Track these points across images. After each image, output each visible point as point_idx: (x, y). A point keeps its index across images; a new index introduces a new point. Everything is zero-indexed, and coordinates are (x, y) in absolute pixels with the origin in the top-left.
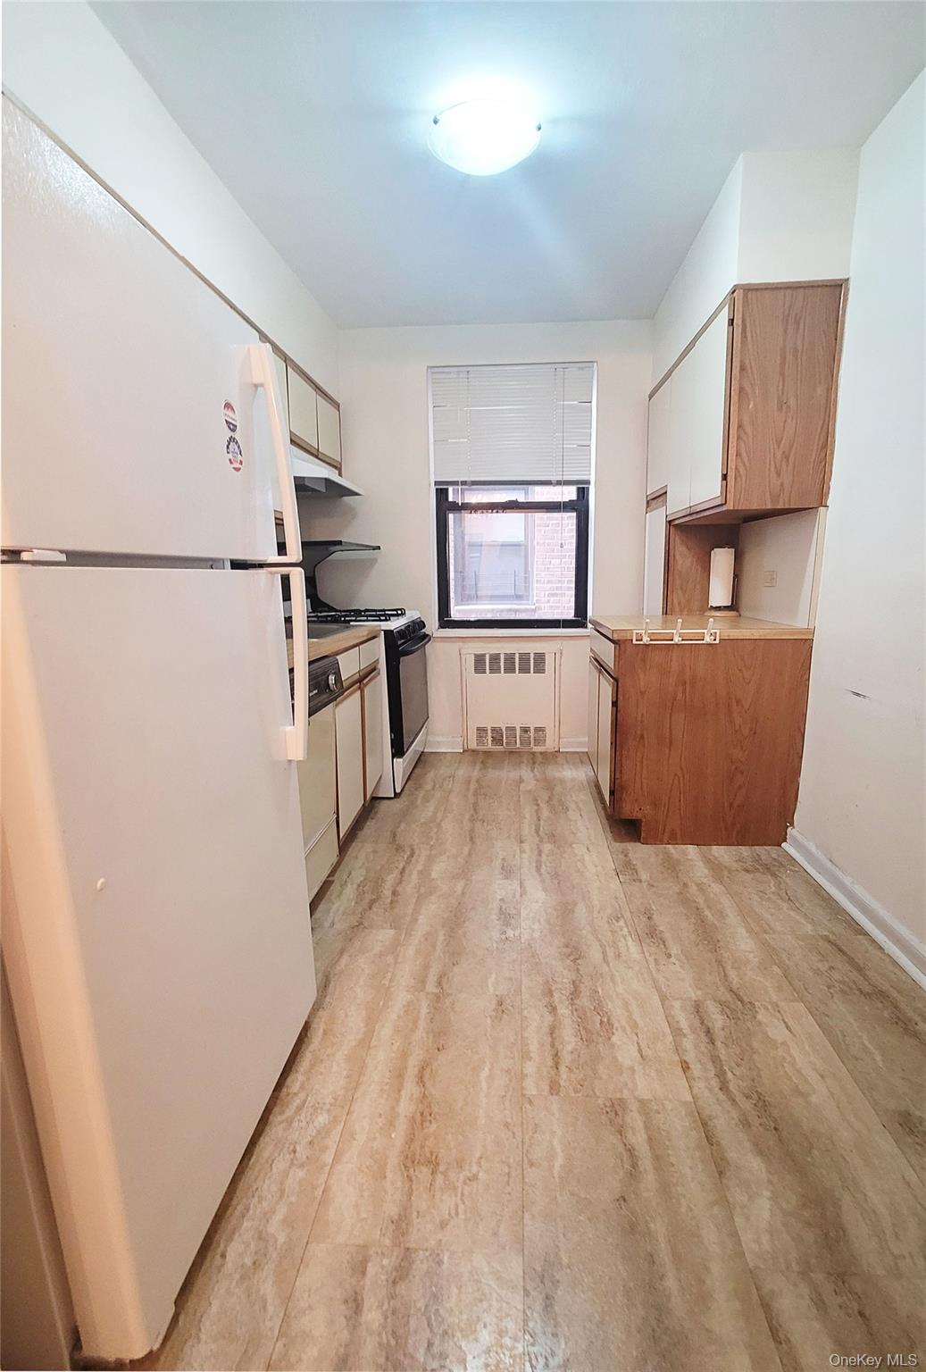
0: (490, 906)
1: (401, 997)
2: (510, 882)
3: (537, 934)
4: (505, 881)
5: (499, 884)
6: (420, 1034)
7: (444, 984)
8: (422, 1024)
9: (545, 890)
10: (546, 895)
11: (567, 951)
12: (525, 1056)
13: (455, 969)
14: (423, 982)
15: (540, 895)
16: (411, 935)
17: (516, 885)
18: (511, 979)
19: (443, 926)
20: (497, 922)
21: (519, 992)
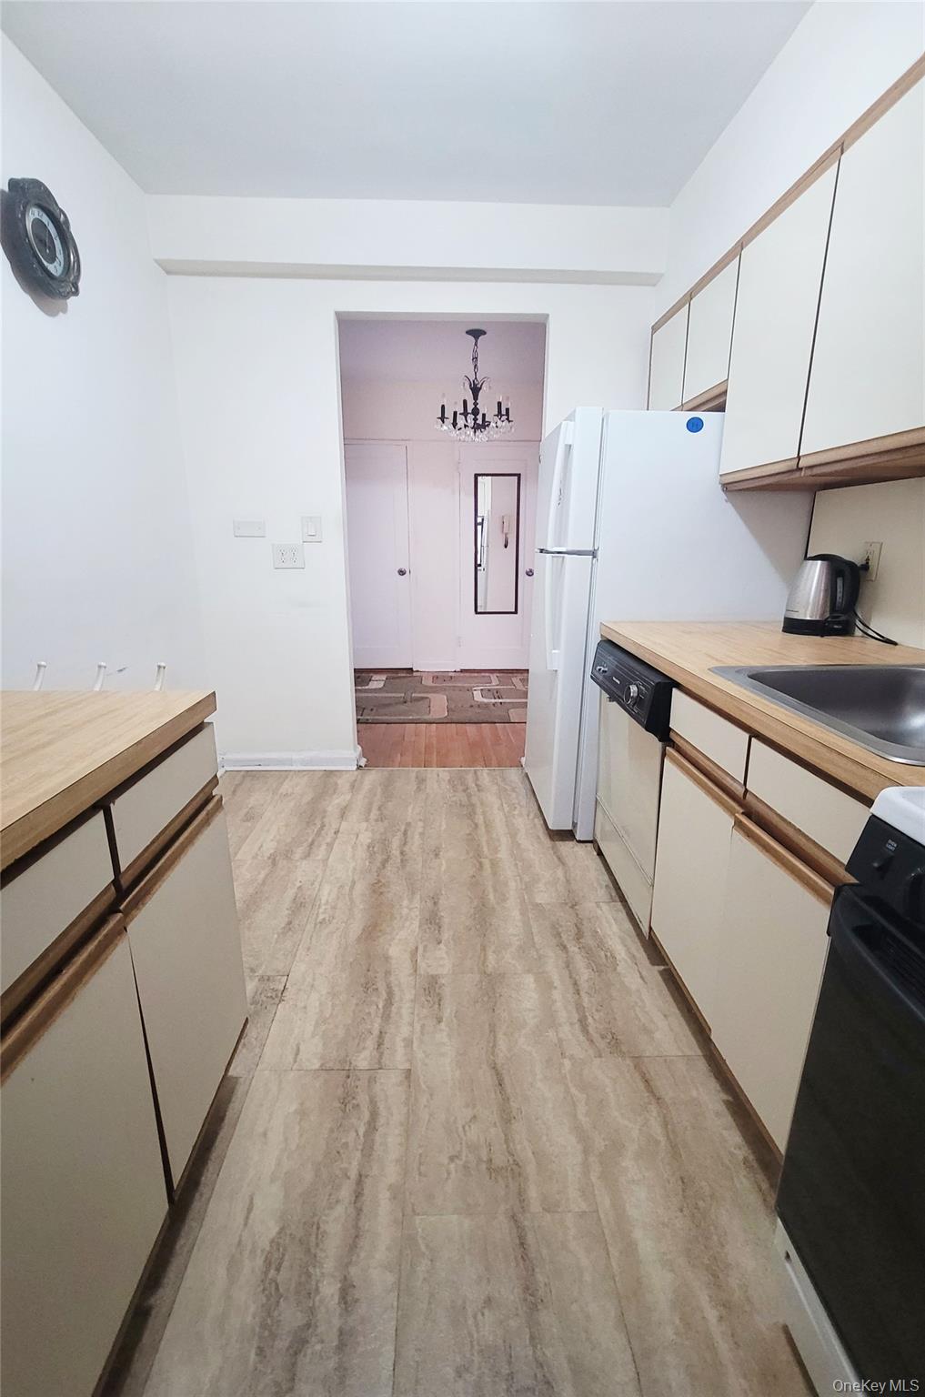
0: (451, 933)
1: (503, 854)
2: (429, 970)
3: (405, 903)
4: (434, 973)
5: (442, 966)
6: (484, 840)
7: (478, 864)
8: (484, 844)
9: (387, 958)
10: (388, 950)
11: (383, 889)
12: (422, 834)
13: (471, 873)
14: (492, 864)
15: (394, 951)
16: (519, 898)
17: (422, 964)
18: (430, 868)
19: (493, 908)
20: (442, 914)
21: (425, 861)
